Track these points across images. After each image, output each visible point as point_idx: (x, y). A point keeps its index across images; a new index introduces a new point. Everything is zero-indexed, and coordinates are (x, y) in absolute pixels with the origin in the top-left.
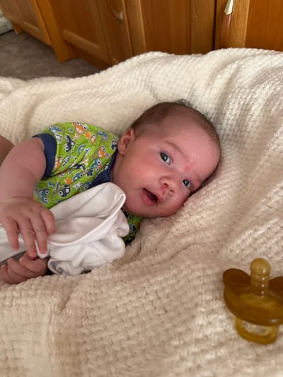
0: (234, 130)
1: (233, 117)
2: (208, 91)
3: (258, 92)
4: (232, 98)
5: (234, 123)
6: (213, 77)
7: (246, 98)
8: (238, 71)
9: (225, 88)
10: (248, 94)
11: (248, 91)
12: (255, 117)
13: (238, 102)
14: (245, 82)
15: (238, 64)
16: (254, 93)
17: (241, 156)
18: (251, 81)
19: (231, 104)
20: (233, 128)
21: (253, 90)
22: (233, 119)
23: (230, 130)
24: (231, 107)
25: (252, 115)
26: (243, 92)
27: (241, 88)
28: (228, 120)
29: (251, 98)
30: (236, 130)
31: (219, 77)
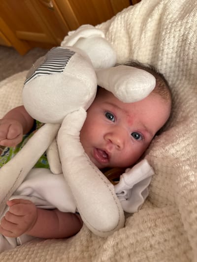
0: (175, 62)
1: (171, 50)
2: (143, 36)
3: (190, 21)
4: (166, 34)
5: (174, 55)
6: (144, 22)
7: (180, 30)
8: (165, 9)
9: (157, 28)
10: (181, 26)
11: (180, 23)
12: (193, 44)
13: (172, 36)
14: (175, 17)
15: (163, 4)
16: (187, 23)
17: (192, 82)
18: (180, 14)
19: (166, 39)
20: (174, 60)
21: (185, 21)
22: (172, 53)
23: (171, 63)
24: (167, 42)
25: (190, 44)
26: (175, 26)
27: (173, 23)
28: (167, 54)
29: (185, 28)
30: (177, 61)
31: (150, 20)
